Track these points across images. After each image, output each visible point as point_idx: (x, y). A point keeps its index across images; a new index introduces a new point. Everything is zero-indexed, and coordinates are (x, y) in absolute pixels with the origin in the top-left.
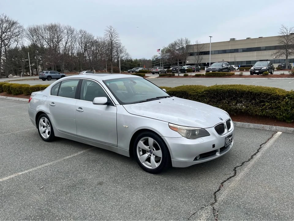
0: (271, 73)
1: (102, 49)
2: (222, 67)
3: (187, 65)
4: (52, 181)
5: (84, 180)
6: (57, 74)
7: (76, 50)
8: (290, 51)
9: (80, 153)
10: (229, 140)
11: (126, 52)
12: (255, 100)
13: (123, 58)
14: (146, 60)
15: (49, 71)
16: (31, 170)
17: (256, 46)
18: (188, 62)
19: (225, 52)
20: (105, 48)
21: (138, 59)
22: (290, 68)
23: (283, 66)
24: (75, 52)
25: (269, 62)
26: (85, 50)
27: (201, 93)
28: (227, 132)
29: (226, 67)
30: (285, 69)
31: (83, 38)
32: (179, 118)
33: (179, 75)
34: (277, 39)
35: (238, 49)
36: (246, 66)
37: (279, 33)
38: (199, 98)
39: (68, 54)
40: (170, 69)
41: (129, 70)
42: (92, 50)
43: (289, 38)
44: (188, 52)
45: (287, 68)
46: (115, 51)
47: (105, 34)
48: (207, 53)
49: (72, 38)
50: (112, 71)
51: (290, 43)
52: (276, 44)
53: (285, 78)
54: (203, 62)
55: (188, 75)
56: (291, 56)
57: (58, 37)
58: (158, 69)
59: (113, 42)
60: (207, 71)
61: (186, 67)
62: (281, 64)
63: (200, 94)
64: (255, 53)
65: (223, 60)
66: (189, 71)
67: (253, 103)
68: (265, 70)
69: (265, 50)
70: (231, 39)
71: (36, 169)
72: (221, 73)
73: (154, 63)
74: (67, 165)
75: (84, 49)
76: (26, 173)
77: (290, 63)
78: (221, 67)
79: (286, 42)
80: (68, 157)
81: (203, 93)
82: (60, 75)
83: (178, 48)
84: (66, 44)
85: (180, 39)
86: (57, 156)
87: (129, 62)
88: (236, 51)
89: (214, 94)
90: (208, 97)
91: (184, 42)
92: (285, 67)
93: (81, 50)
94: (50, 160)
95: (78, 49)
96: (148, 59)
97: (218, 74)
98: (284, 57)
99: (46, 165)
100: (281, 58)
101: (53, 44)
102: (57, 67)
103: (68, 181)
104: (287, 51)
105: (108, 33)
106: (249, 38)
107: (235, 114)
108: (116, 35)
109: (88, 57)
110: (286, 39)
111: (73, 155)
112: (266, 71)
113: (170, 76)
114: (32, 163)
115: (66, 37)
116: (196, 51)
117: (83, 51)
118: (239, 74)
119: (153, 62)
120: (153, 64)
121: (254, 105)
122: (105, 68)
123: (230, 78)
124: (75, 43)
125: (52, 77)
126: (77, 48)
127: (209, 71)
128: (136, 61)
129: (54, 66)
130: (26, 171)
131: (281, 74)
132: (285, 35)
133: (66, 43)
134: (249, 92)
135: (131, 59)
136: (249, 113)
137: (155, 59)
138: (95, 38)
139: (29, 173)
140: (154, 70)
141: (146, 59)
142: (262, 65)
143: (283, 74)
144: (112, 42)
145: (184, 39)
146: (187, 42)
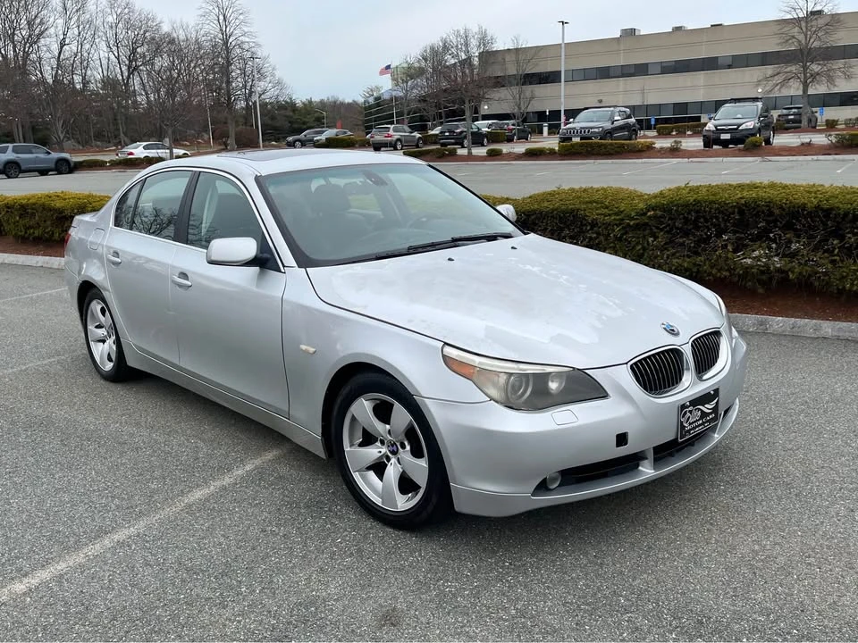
0: (768, 142)
1: (192, 65)
2: (613, 123)
3: (485, 117)
4: (174, 617)
5: (313, 603)
6: (42, 156)
7: (100, 70)
8: (815, 68)
9: (240, 472)
10: (699, 413)
11: (273, 75)
12: (842, 238)
13: (267, 97)
14: (342, 104)
15: (11, 146)
16: (62, 566)
17: (703, 53)
18: (485, 109)
19: (604, 73)
20: (203, 64)
21: (316, 99)
22: (813, 124)
23: (792, 117)
24: (96, 74)
25: (760, 104)
26: (133, 70)
27: (633, 214)
28: (693, 384)
29: (621, 123)
30: (800, 127)
31: (120, 25)
32: (491, 324)
33: (470, 153)
34: (776, 28)
35: (647, 64)
36: (682, 119)
37: (780, 10)
38: (626, 233)
39: (72, 82)
40: (431, 132)
41: (290, 139)
42: (157, 68)
43: (812, 26)
44: (487, 74)
45: (804, 123)
46: (238, 72)
47: (202, 11)
48: (551, 78)
49: (81, 27)
50: (231, 141)
51: (816, 44)
52: (772, 46)
53: (815, 157)
54: (536, 106)
55: (501, 151)
56: (818, 86)
57: (30, 24)
58: (391, 132)
59: (230, 40)
60: (565, 139)
61: (483, 126)
62: (785, 112)
63: (632, 219)
64: (700, 77)
65: (600, 101)
66: (494, 137)
67: (834, 249)
68: (751, 133)
69: (730, 67)
70: (624, 31)
71: (79, 558)
72: (611, 144)
73: (371, 114)
74: (211, 529)
75: (129, 67)
76: (45, 584)
77: (814, 109)
78: (608, 125)
79: (803, 42)
80: (198, 494)
81: (645, 214)
82: (50, 156)
83: (453, 61)
84: (62, 47)
85: (462, 32)
86: (154, 492)
87: (286, 109)
88: (641, 70)
89: (684, 218)
90: (662, 230)
91: (474, 42)
92: (800, 122)
93: (118, 70)
94: (132, 514)
95: (105, 67)
96: (348, 100)
97: (600, 146)
98: (795, 89)
99: (119, 536)
100: (786, 92)
101: (14, 47)
102: (34, 129)
103: (242, 614)
104: (805, 68)
105: (211, 8)
106: (681, 27)
107: (761, 291)
108: (241, 17)
109: (143, 93)
110: (804, 29)
111: (218, 484)
112: (754, 135)
113: (441, 157)
114: (59, 532)
115: (60, 22)
116: (512, 70)
117: (126, 74)
118: (669, 145)
119: (366, 109)
120: (366, 115)
121: (837, 255)
122: (207, 131)
123: (640, 160)
124: (94, 46)
125: (23, 168)
126: (102, 62)
127: (570, 139)
128: (309, 107)
129: (23, 127)
130: (45, 574)
131: (803, 144)
132: (801, 15)
133: (62, 45)
134: (818, 207)
135: (291, 99)
136: (817, 284)
137: (371, 100)
138: (166, 28)
139: (60, 578)
140: (378, 137)
141: (341, 99)
142: (739, 116)
143: (809, 144)
144: (226, 42)
145: (475, 29)
146: (483, 40)
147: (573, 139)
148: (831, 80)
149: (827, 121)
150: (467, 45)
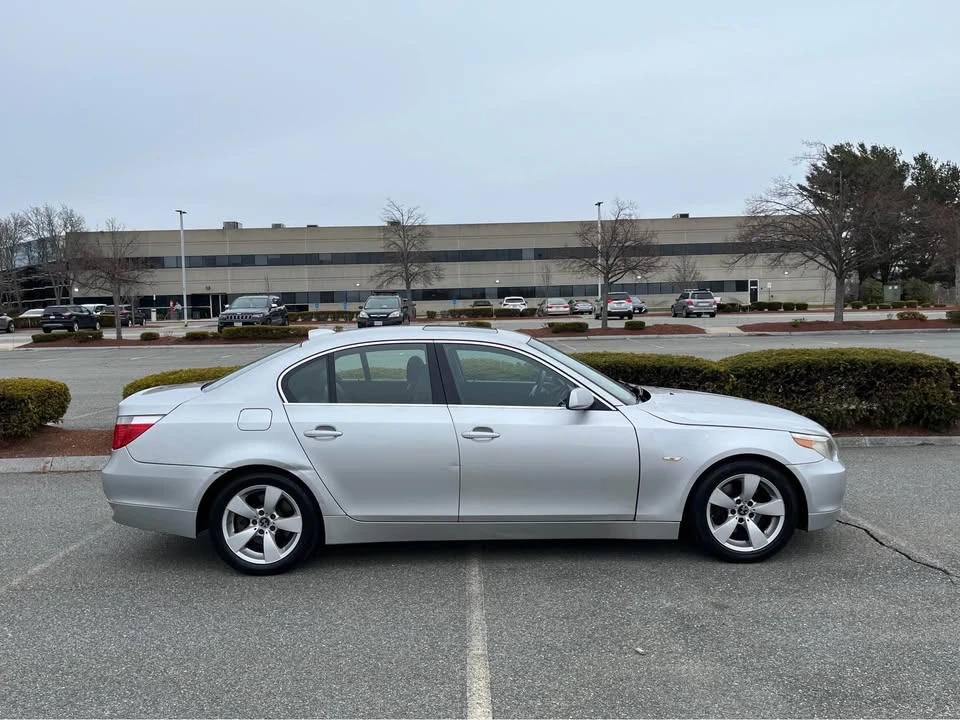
2: (270, 310)
8: (414, 269)
17: (305, 249)
18: (76, 292)
19: (210, 261)
33: (119, 337)
35: (253, 256)
48: (157, 263)
51: (414, 249)
55: (158, 334)
56: (417, 283)
60: (225, 323)
64: (305, 271)
65: (209, 289)
69: (331, 263)
72: (271, 329)
78: (267, 313)
79: (402, 246)
85: (42, 210)
91: (58, 222)
97: (261, 330)
104: (406, 268)
106: (280, 225)
110: (402, 236)
113: (83, 341)
127: (231, 324)
142: (385, 306)
145: (59, 209)
146: (69, 219)
147: (235, 324)
148: (428, 279)
149: (428, 312)
150: (50, 223)
